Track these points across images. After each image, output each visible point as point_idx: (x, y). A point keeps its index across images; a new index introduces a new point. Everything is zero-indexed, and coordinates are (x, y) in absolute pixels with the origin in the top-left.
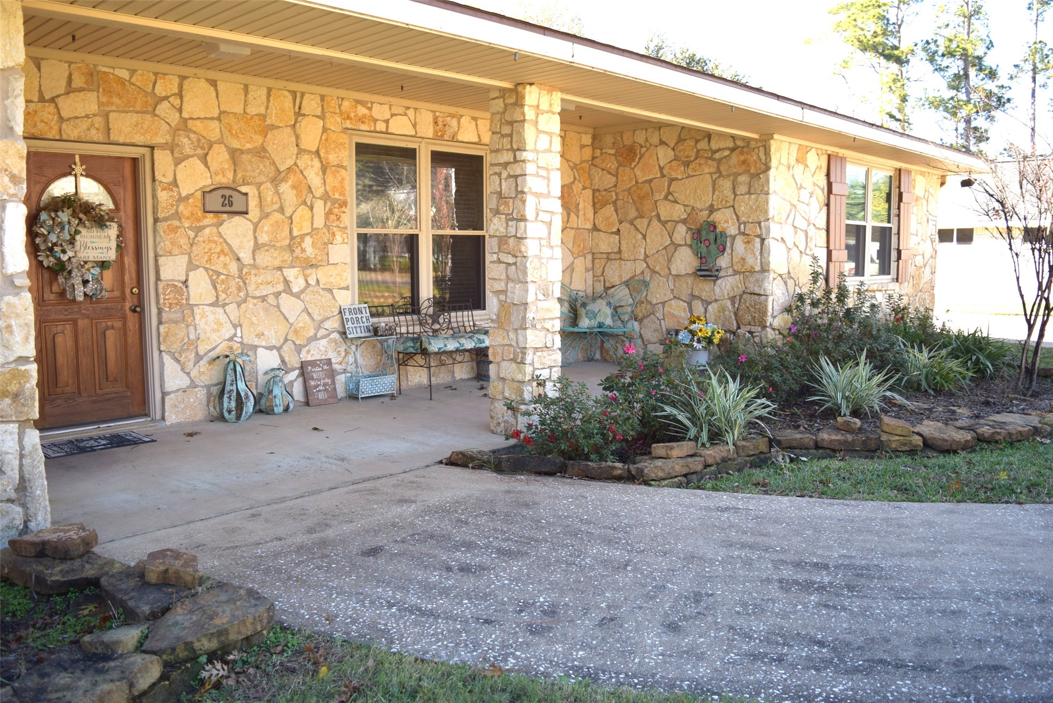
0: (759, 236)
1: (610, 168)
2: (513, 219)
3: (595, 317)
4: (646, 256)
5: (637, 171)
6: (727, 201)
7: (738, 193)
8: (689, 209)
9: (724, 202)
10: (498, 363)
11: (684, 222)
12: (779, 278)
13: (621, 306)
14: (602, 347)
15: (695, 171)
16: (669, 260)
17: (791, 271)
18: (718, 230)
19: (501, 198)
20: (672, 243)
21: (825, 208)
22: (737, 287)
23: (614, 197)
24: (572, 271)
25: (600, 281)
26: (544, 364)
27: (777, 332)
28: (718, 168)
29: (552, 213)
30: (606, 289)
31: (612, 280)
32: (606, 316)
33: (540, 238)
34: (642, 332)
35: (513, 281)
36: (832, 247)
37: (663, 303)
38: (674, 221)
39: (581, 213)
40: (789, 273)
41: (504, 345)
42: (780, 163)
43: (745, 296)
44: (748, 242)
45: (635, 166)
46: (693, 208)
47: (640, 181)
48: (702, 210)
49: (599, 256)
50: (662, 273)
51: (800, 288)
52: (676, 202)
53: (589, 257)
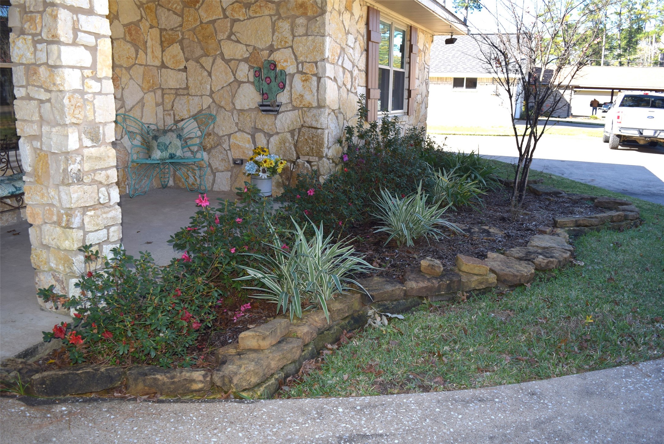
0: (315, 75)
1: (176, 8)
2: (42, 41)
3: (166, 148)
4: (212, 92)
5: (202, 12)
6: (286, 42)
7: (296, 34)
8: (251, 49)
9: (283, 43)
10: (39, 227)
11: (246, 60)
12: (333, 113)
13: (190, 138)
14: (174, 175)
15: (256, 13)
16: (233, 96)
17: (341, 106)
18: (278, 69)
19: (26, 13)
20: (236, 80)
21: (365, 53)
22: (297, 121)
23: (181, 36)
24: (143, 106)
25: (170, 115)
26: (98, 225)
27: (331, 161)
28: (277, 10)
29: (97, 36)
30: (176, 122)
31: (181, 114)
32: (177, 148)
33: (81, 68)
34: (211, 162)
35: (48, 123)
36: (370, 87)
37: (229, 136)
38: (237, 60)
39: (149, 51)
40: (339, 109)
41: (44, 205)
42: (333, 8)
43: (303, 130)
44: (306, 80)
45: (199, 7)
46: (254, 47)
47: (205, 21)
48: (262, 50)
49: (168, 91)
50: (227, 108)
51: (347, 121)
52: (238, 41)
53: (159, 92)
